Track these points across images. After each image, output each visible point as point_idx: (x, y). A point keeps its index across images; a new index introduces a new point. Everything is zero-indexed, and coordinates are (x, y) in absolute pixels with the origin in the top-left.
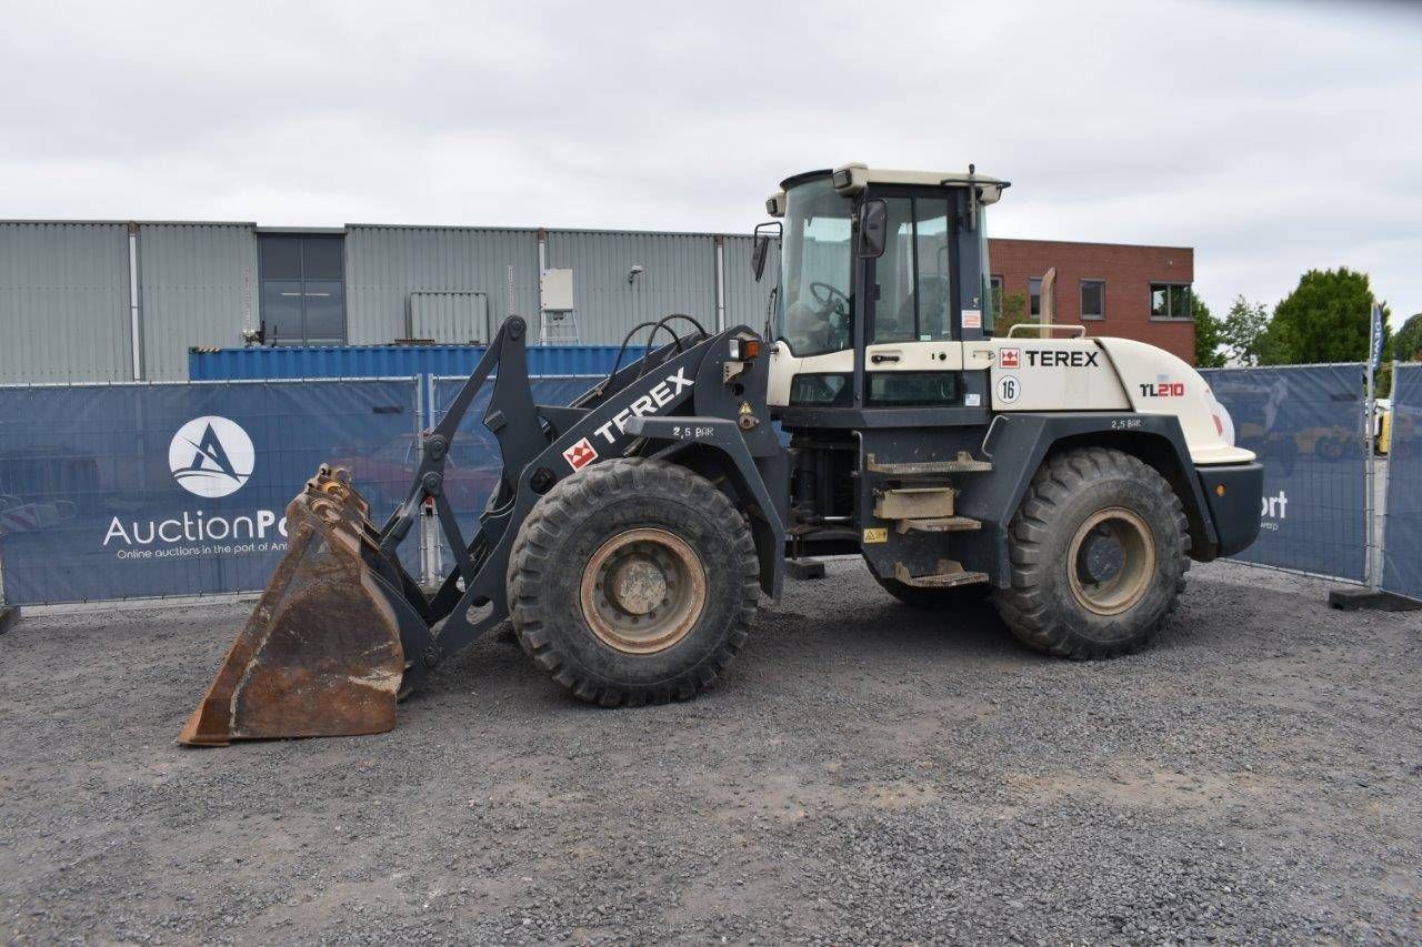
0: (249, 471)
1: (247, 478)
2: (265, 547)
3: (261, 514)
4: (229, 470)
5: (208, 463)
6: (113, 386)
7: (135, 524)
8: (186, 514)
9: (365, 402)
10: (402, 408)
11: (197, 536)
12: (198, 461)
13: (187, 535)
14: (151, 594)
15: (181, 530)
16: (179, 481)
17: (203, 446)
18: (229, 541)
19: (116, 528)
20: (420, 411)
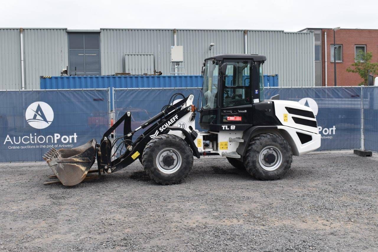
0: (52, 120)
1: (51, 123)
2: (57, 146)
3: (56, 135)
4: (45, 120)
5: (38, 117)
6: (7, 91)
8: (31, 134)
9: (91, 97)
10: (104, 99)
11: (35, 142)
12: (35, 116)
13: (31, 141)
14: (19, 161)
15: (29, 140)
16: (29, 123)
17: (37, 112)
18: (45, 144)
19: (8, 139)
20: (110, 100)
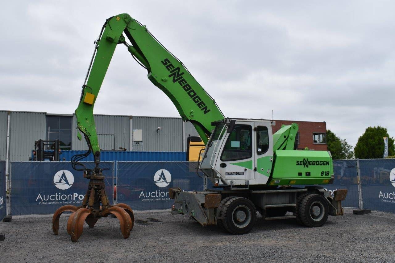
0: (72, 183)
1: (72, 185)
2: (75, 202)
3: (74, 194)
4: (67, 183)
5: (63, 181)
6: (42, 162)
7: (44, 196)
8: (56, 194)
9: (101, 167)
10: (110, 168)
11: (59, 199)
12: (61, 180)
13: (56, 198)
14: (46, 213)
16: (56, 185)
17: (62, 177)
18: (66, 200)
19: (39, 197)
20: (114, 170)
